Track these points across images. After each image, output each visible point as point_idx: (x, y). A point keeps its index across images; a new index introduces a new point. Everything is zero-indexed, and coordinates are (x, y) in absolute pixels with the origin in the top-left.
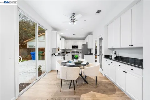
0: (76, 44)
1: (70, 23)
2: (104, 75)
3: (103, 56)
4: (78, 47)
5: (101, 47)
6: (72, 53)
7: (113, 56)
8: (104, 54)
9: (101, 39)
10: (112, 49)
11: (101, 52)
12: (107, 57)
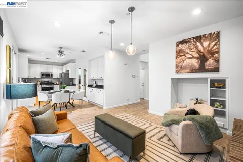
0: (49, 71)
1: (58, 56)
2: (87, 101)
3: (87, 86)
4: (52, 76)
5: (85, 76)
6: (41, 84)
7: (94, 85)
8: (87, 83)
9: (85, 70)
10: (93, 80)
11: (85, 82)
12: (90, 86)
